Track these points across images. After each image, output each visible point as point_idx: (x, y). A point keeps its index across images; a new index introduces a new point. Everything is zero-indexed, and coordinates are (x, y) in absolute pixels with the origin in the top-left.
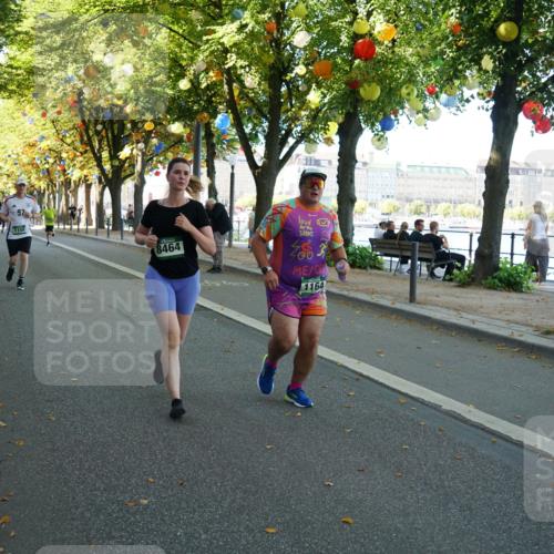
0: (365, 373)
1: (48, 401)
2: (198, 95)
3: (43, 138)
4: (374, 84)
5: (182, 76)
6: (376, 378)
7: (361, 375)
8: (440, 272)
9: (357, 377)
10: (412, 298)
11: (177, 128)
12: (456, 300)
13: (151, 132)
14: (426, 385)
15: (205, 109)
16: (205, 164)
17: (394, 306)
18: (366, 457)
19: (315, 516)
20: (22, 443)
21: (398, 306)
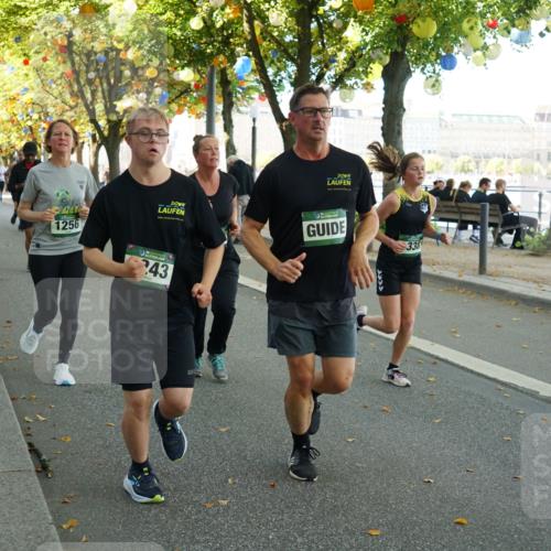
0: (442, 356)
1: (86, 392)
2: (212, 36)
3: (26, 89)
4: (429, 19)
5: (193, 13)
6: (456, 362)
7: (437, 358)
8: (508, 238)
9: (433, 360)
10: (482, 269)
11: (186, 75)
12: (533, 270)
13: (153, 80)
14: (515, 368)
15: (220, 52)
16: (221, 118)
17: (461, 279)
18: (464, 450)
19: (421, 517)
20: (69, 439)
21: (466, 278)
